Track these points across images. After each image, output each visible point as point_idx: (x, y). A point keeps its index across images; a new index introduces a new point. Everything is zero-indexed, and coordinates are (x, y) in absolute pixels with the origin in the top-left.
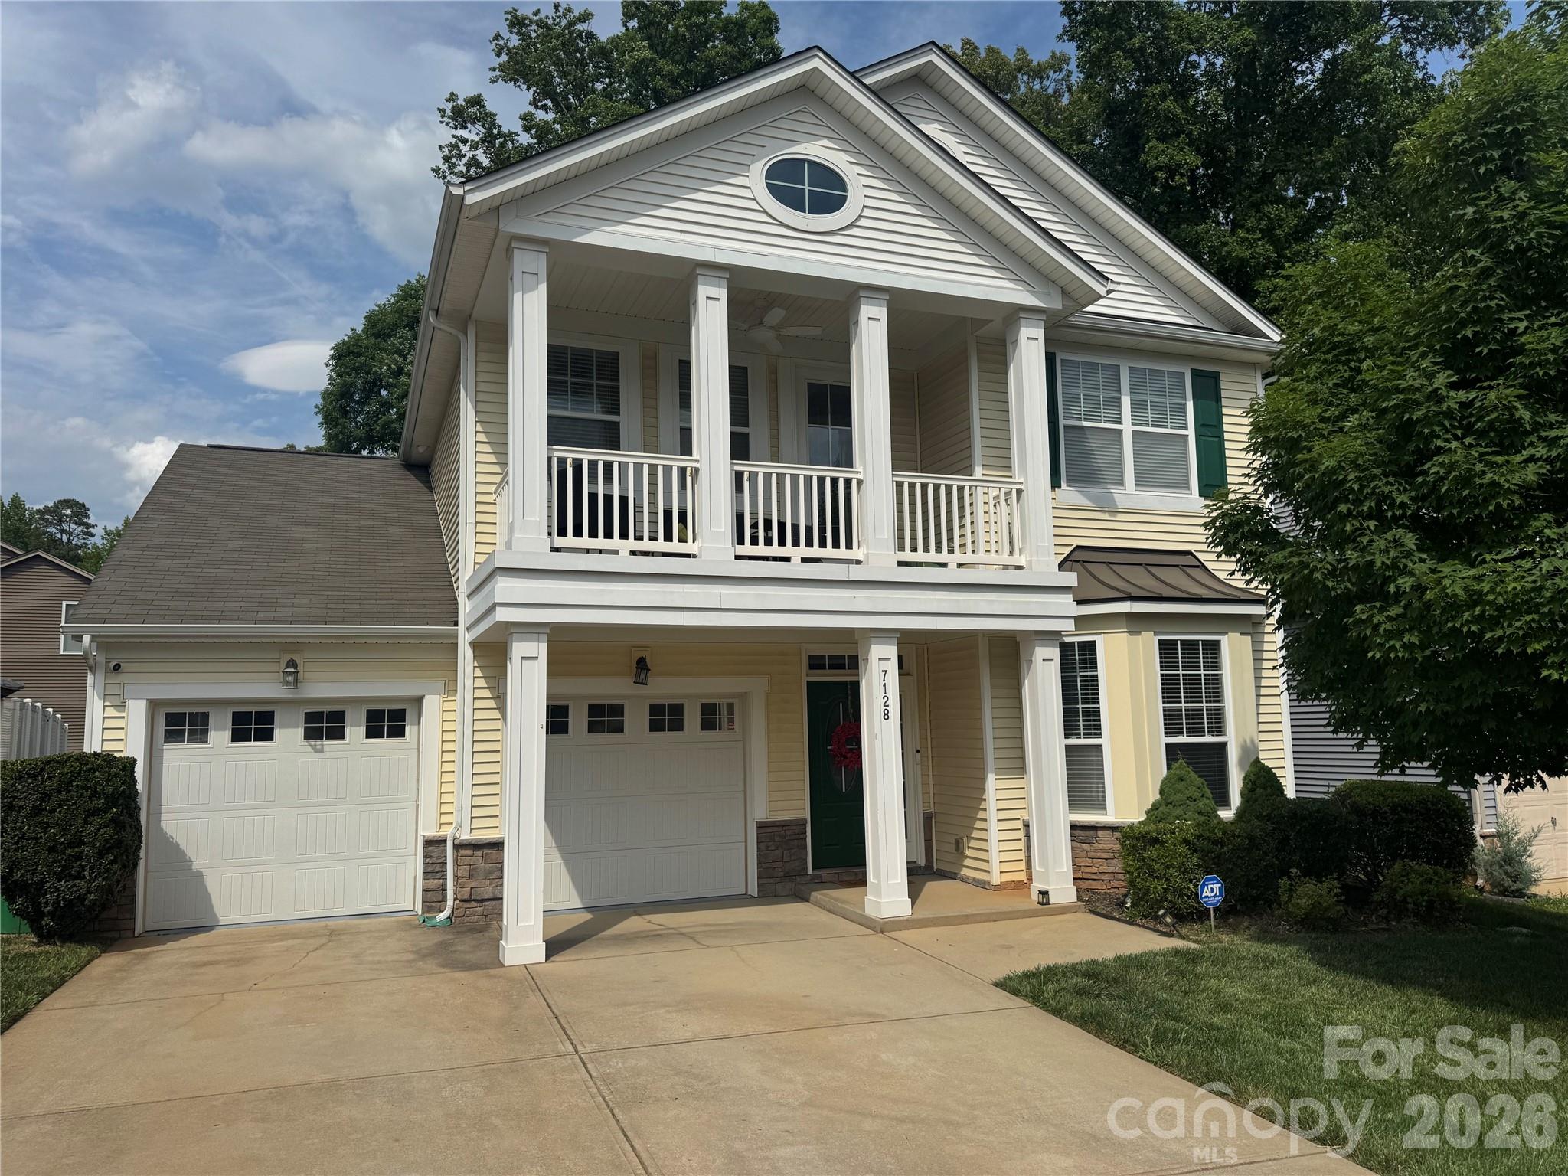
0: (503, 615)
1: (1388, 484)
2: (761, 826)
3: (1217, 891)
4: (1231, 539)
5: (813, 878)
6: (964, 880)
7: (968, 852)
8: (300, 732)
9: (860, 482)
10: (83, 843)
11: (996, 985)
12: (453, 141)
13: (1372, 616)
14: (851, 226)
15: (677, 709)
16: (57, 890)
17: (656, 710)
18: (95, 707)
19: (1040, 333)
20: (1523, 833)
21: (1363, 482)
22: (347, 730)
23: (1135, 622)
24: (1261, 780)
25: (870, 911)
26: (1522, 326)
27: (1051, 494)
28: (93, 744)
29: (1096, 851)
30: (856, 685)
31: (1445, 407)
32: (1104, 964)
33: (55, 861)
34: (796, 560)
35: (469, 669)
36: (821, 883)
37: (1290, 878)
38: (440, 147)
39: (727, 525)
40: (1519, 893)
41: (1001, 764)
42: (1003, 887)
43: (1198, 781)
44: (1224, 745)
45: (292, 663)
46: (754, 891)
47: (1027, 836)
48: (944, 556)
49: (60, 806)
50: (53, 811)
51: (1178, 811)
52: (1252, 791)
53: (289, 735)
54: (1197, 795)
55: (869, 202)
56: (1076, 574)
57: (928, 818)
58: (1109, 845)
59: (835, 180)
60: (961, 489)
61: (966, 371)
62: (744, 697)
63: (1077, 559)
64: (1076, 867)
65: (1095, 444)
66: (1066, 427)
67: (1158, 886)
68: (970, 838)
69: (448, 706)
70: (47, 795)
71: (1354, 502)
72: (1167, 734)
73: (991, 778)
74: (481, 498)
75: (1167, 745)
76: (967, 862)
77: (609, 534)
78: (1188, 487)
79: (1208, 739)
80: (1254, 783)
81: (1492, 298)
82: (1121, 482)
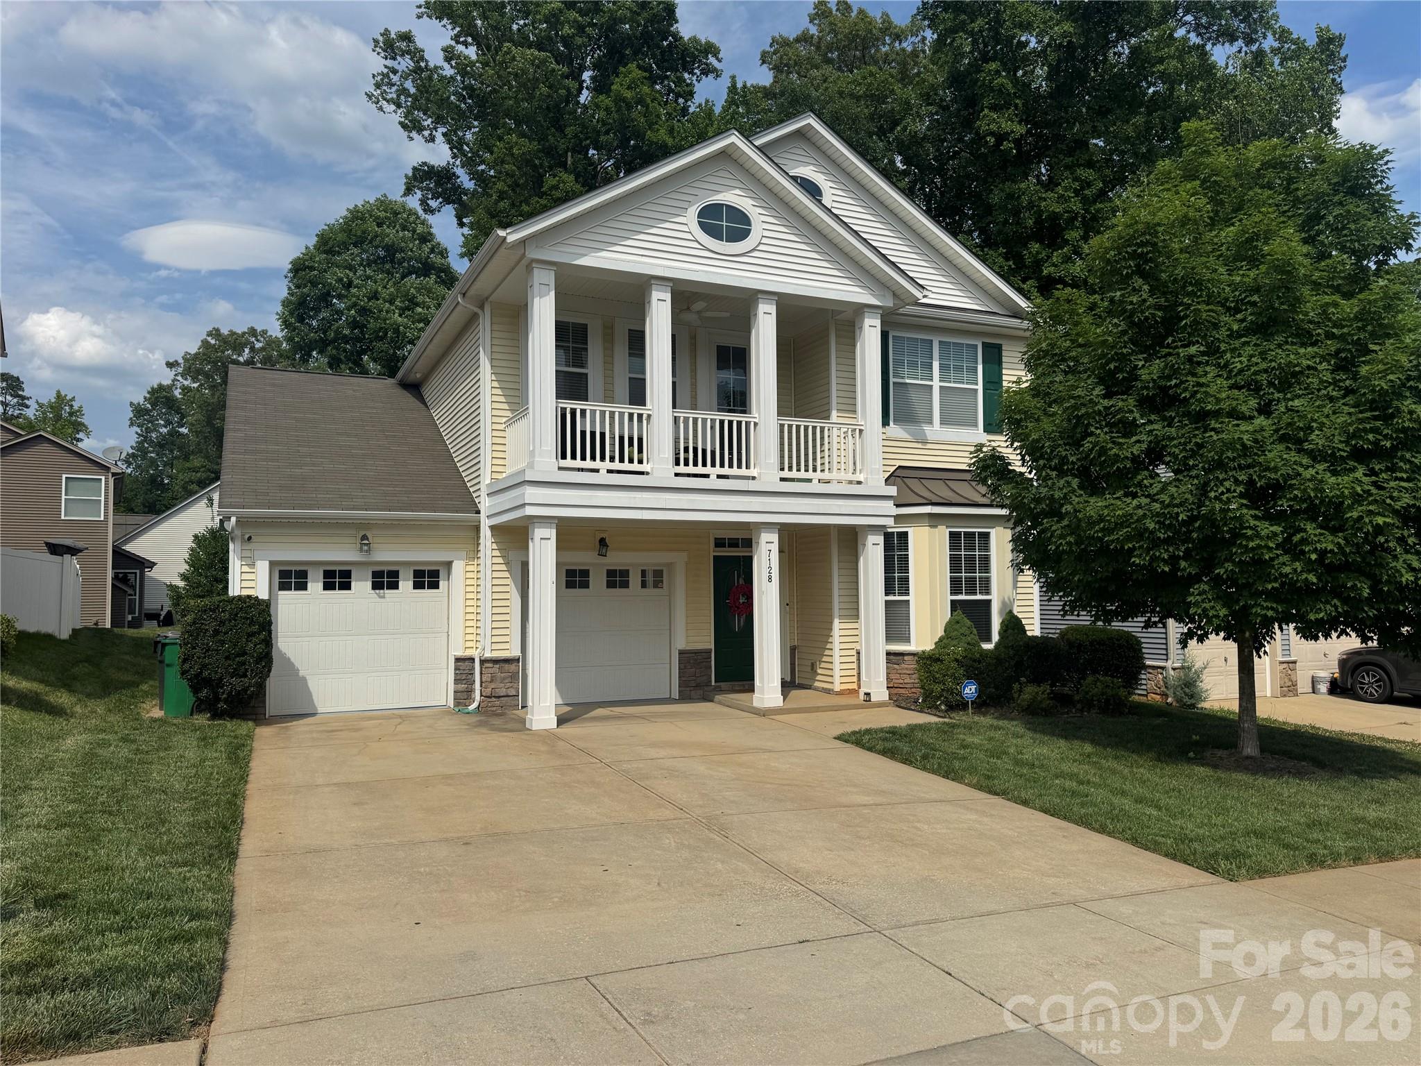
0: (530, 511)
1: (1066, 450)
2: (681, 653)
3: (973, 690)
4: (984, 474)
5: (716, 687)
6: (816, 689)
7: (819, 671)
8: (369, 584)
9: (756, 424)
10: (246, 654)
11: (835, 738)
12: (385, 71)
13: (1051, 526)
14: (754, 250)
15: (625, 573)
16: (231, 684)
17: (611, 573)
18: (236, 566)
19: (878, 323)
20: (1198, 665)
21: (1053, 448)
22: (401, 584)
23: (934, 519)
24: (1013, 624)
25: (756, 704)
26: (1140, 364)
27: (882, 430)
28: (235, 590)
29: (903, 669)
30: (750, 559)
31: (1096, 408)
32: (900, 728)
33: (229, 666)
34: (713, 477)
35: (489, 543)
36: (720, 691)
37: (1020, 684)
38: (374, 76)
39: (669, 455)
40: (1193, 706)
41: (844, 612)
42: (841, 693)
43: (969, 623)
44: (989, 602)
45: (364, 537)
46: (676, 695)
47: (859, 660)
48: (810, 475)
49: (231, 630)
50: (226, 633)
51: (955, 642)
52: (1005, 631)
53: (361, 586)
54: (968, 632)
55: (766, 233)
56: (895, 488)
57: (793, 649)
58: (910, 664)
59: (744, 218)
60: (822, 429)
61: (827, 343)
62: (670, 565)
63: (899, 476)
64: (888, 679)
65: (914, 396)
66: (894, 383)
67: (938, 688)
68: (821, 662)
69: (469, 568)
70: (222, 623)
71: (1047, 460)
72: (952, 594)
73: (836, 621)
74: (495, 427)
75: (952, 601)
76: (819, 678)
77: (593, 458)
78: (976, 425)
79: (979, 597)
80: (1007, 626)
81: (1125, 347)
82: (931, 422)
